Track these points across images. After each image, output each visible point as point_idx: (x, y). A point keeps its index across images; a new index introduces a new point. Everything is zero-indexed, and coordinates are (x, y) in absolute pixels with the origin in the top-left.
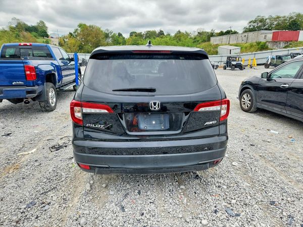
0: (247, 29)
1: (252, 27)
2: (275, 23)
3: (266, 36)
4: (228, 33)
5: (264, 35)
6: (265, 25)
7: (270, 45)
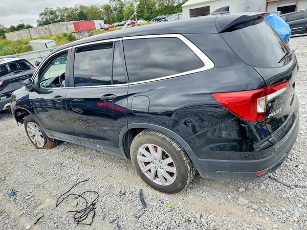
0: (40, 22)
1: (44, 20)
2: (66, 15)
3: (67, 27)
4: (21, 27)
5: (65, 27)
6: (57, 18)
7: (76, 35)
